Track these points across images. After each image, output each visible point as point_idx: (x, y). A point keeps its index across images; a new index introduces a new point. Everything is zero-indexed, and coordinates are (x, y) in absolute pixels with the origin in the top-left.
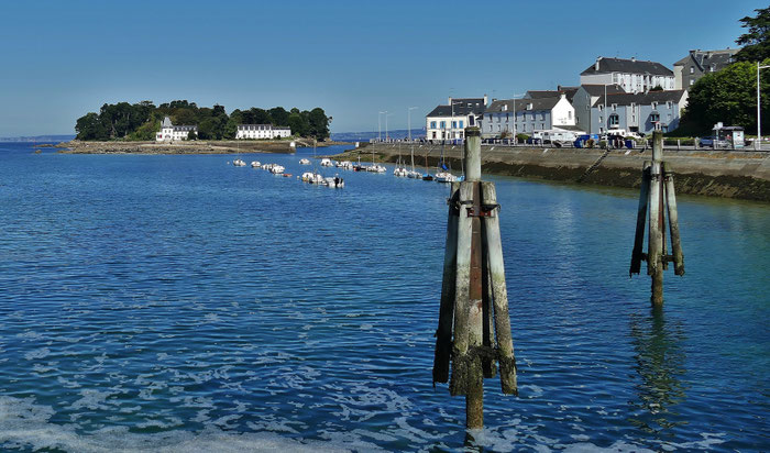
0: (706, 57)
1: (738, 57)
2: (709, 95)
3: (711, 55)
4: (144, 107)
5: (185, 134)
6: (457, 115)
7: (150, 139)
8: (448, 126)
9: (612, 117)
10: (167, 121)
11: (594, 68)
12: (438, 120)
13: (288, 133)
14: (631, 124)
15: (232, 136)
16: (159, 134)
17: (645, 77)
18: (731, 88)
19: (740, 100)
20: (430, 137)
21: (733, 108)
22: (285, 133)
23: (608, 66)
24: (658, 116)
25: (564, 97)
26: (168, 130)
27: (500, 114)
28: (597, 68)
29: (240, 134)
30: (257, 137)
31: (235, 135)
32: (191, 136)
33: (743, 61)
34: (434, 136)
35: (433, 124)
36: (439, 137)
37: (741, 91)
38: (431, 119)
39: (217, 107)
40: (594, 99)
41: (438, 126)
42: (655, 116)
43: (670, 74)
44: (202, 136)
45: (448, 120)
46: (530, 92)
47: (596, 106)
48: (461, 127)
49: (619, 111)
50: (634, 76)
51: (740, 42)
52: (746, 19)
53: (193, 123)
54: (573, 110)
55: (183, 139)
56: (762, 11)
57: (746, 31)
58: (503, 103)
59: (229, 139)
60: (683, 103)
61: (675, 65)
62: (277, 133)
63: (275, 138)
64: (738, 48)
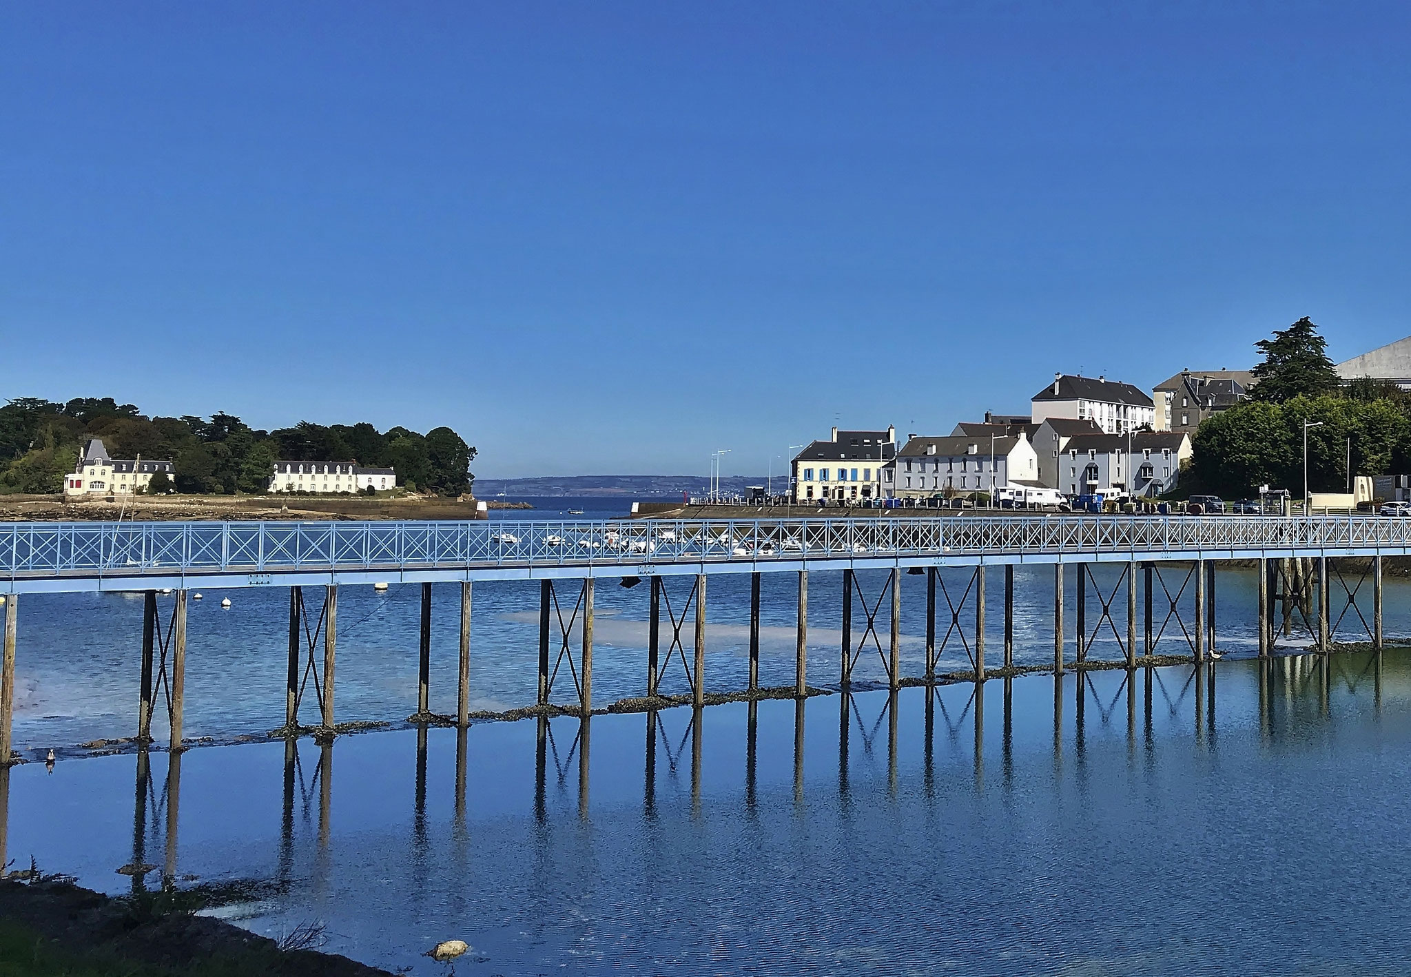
0: (1202, 384)
1: (1255, 393)
2: (1223, 443)
3: (1208, 381)
4: (23, 413)
5: (144, 480)
6: (847, 458)
7: (44, 488)
8: (833, 475)
9: (1089, 468)
10: (97, 445)
11: (1052, 389)
12: (817, 466)
13: (390, 481)
14: (1114, 479)
15: (261, 485)
16: (74, 477)
17: (1118, 407)
18: (1250, 437)
19: (1260, 453)
20: (802, 495)
21: (1252, 463)
22: (384, 482)
23: (1072, 388)
24: (1151, 469)
25: (1023, 435)
26: (98, 468)
27: (924, 458)
28: (1057, 393)
29: (281, 481)
30: (319, 489)
31: (267, 482)
32: (158, 486)
33: (1262, 400)
34: (810, 494)
35: (809, 474)
36: (818, 494)
37: (1261, 441)
38: (803, 466)
39: (221, 420)
40: (1064, 441)
41: (816, 475)
42: (1146, 469)
43: (1148, 403)
44: (186, 485)
45: (834, 467)
46: (963, 426)
47: (1066, 451)
48: (854, 478)
49: (1099, 460)
50: (1105, 406)
51: (1256, 374)
52: (1264, 343)
53: (163, 454)
54: (1034, 457)
55: (139, 492)
56: (1281, 333)
57: (1263, 359)
58: (928, 442)
59: (253, 492)
60: (1186, 450)
61: (1155, 390)
62: (363, 481)
63: (361, 492)
64: (1256, 381)
